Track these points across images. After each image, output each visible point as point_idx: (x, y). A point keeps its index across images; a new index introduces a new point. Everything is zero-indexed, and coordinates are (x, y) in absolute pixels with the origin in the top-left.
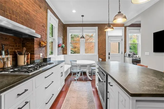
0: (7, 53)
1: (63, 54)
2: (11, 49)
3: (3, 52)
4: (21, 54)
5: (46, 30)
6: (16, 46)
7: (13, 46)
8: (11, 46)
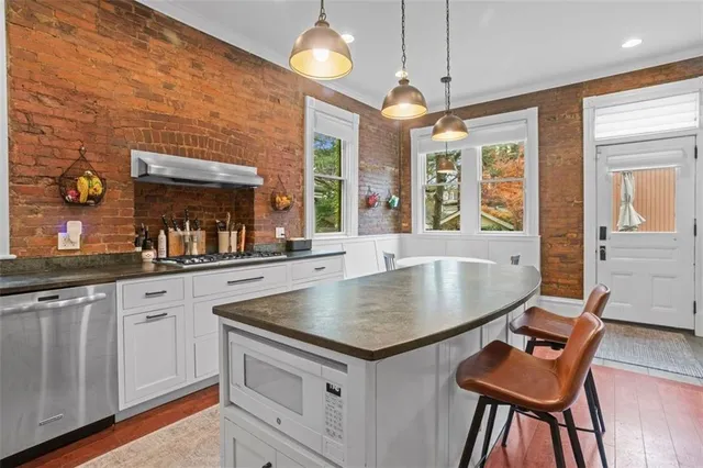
0: (194, 227)
1: (398, 230)
2: (208, 216)
3: (188, 224)
4: (224, 228)
5: (301, 159)
6: (221, 209)
7: (214, 210)
8: (209, 210)
